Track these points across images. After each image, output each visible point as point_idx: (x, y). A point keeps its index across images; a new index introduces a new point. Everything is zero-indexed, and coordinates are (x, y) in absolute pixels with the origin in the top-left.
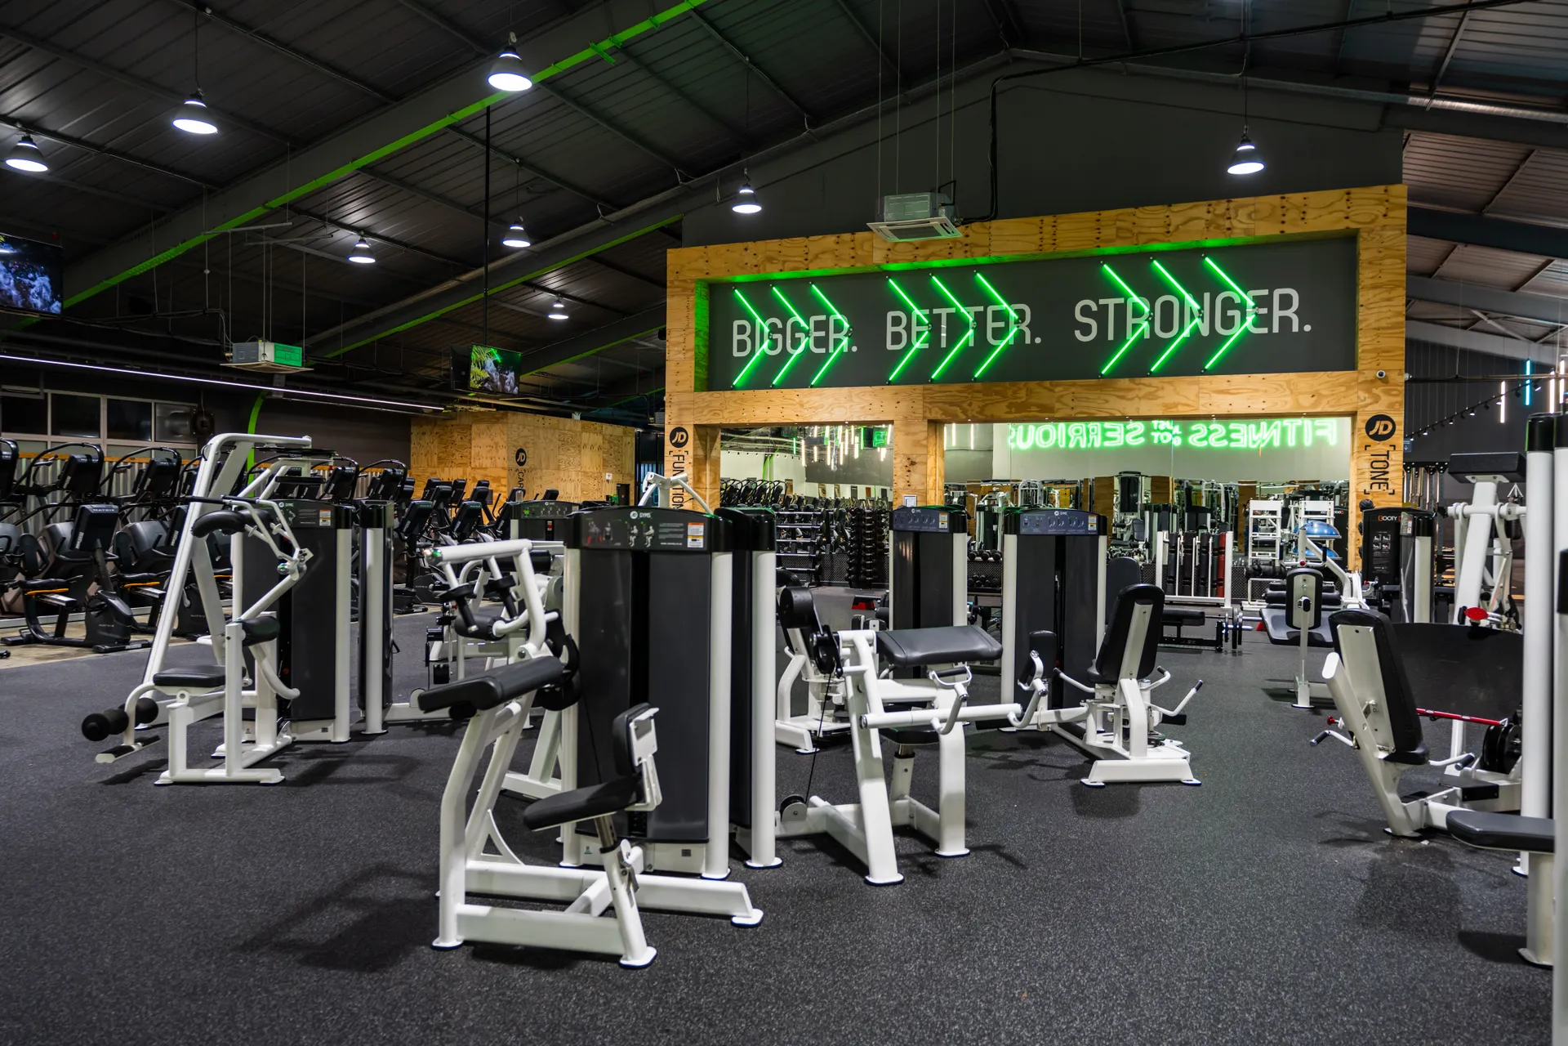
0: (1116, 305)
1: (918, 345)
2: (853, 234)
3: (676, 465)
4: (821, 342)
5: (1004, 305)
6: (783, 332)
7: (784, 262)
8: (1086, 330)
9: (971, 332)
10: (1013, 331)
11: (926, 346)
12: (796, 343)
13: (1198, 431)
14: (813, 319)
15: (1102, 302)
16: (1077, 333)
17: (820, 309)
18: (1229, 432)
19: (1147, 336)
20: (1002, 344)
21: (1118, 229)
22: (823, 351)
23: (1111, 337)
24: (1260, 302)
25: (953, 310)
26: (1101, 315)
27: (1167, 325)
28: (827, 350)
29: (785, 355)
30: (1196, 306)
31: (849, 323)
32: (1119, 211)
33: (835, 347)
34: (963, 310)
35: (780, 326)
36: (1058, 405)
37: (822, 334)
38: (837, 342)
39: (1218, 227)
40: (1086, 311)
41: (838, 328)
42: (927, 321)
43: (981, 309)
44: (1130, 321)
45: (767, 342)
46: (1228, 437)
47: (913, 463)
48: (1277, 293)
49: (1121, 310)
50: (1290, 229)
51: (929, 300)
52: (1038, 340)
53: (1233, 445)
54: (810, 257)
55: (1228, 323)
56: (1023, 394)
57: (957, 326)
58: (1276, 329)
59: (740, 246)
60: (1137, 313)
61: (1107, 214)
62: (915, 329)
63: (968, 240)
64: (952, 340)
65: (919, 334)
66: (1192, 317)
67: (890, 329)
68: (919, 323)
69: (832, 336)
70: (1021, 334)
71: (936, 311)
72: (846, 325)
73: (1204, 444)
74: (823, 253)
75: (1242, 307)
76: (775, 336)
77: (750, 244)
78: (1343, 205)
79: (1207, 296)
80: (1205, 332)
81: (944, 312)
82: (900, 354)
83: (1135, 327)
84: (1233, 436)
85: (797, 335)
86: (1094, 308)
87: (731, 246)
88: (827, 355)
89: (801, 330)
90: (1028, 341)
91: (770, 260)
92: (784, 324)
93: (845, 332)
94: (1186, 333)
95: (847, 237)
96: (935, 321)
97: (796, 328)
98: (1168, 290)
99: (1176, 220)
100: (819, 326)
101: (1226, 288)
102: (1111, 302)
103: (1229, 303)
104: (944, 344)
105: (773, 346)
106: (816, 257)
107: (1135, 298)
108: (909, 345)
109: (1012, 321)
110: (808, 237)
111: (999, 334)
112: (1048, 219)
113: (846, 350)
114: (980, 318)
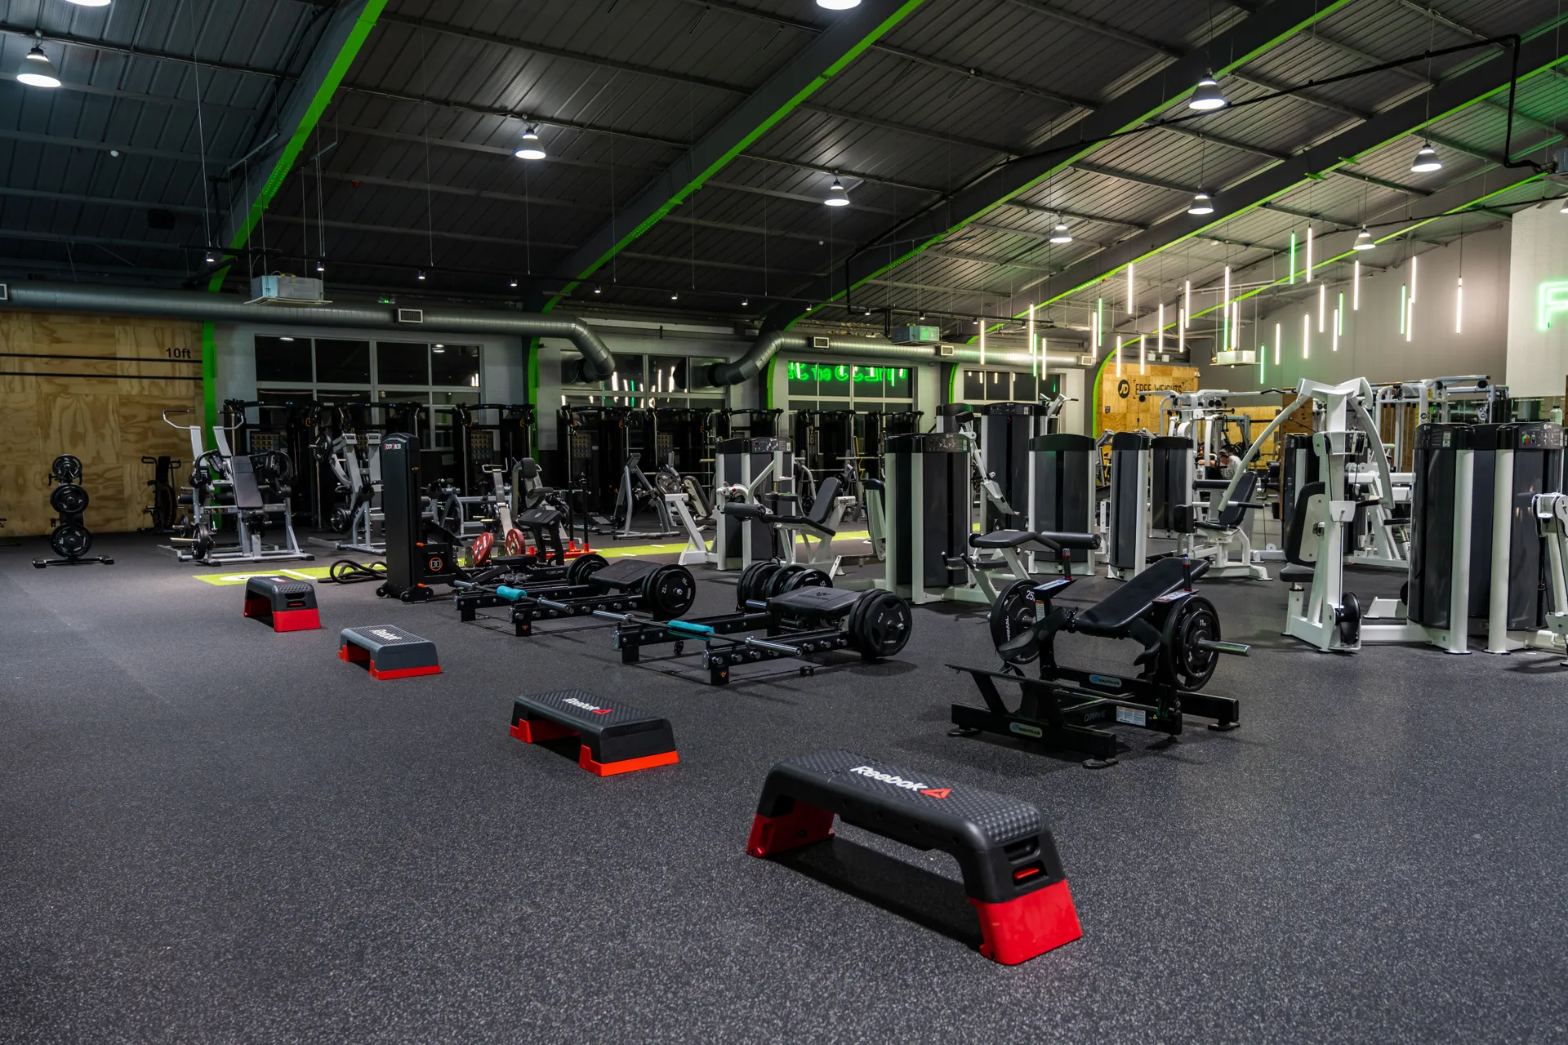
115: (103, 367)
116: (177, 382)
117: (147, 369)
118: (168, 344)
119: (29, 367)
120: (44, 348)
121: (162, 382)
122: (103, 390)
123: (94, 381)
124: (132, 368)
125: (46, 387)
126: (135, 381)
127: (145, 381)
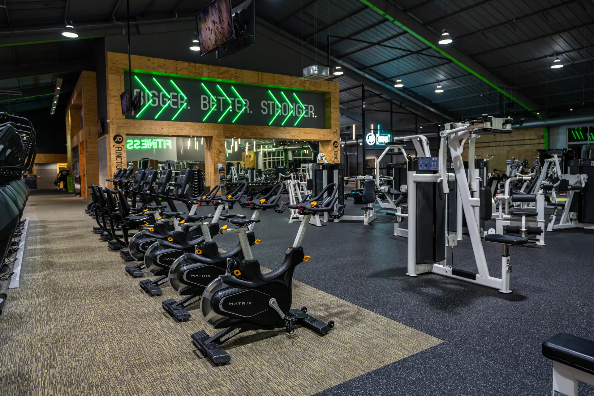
0: (272, 104)
1: (213, 109)
2: (195, 63)
3: (117, 152)
4: (175, 103)
5: (241, 99)
6: (158, 97)
7: (167, 69)
8: (265, 111)
9: (230, 107)
10: (244, 108)
11: (216, 110)
12: (164, 103)
13: (130, 143)
14: (171, 94)
15: (269, 102)
16: (262, 111)
17: (174, 90)
18: (141, 143)
19: (280, 114)
20: (241, 112)
21: (279, 80)
22: (176, 107)
23: (271, 113)
24: (307, 108)
25: (224, 98)
26: (268, 106)
27: (285, 112)
28: (178, 106)
29: (159, 107)
30: (292, 107)
31: (186, 96)
32: (280, 75)
33: (181, 106)
34: (228, 98)
35: (157, 94)
36: (265, 134)
37: (176, 100)
38: (182, 104)
39: (303, 85)
40: (264, 104)
41: (182, 99)
42: (216, 101)
43: (233, 99)
44: (276, 109)
45: (151, 101)
46: (141, 145)
47: (220, 152)
48: (310, 106)
49: (273, 105)
50: (318, 90)
51: (216, 93)
52: (251, 112)
53: (142, 147)
54: (178, 69)
55: (299, 113)
56: (255, 130)
57: (226, 104)
58: (309, 116)
59: (146, 58)
60: (278, 107)
61: (276, 75)
62: (211, 103)
63: (236, 75)
64: (225, 109)
65: (213, 105)
66: (291, 110)
67: (202, 102)
68: (213, 101)
69: (180, 102)
70: (246, 109)
71: (218, 98)
72: (186, 98)
73: (132, 148)
74: (183, 68)
75: (302, 109)
76: (155, 98)
77: (151, 58)
78: (327, 85)
79: (294, 104)
80: (294, 115)
81: (221, 98)
82: (207, 112)
83: (277, 111)
84: (143, 144)
85: (165, 99)
86: (267, 104)
87: (141, 57)
88: (178, 109)
89: (166, 97)
90: (248, 112)
91: (161, 67)
92: (159, 94)
93: (185, 100)
94: (289, 115)
95: (193, 64)
96: (218, 101)
97: (164, 96)
98: (285, 101)
99: (293, 81)
100: (174, 97)
101: (299, 103)
102: (271, 103)
103: (299, 107)
104: (222, 110)
105: (154, 102)
106: (181, 70)
107: (277, 102)
108: (210, 109)
109: (243, 105)
110: (177, 61)
111: (240, 108)
112: (260, 73)
113: (185, 108)
114: (233, 102)
115: (522, 142)
116: (540, 145)
117: (532, 142)
118: (538, 135)
119: (505, 144)
120: (509, 139)
121: (536, 145)
122: (522, 148)
123: (519, 146)
124: (528, 142)
125: (508, 148)
126: (529, 145)
127: (532, 145)
